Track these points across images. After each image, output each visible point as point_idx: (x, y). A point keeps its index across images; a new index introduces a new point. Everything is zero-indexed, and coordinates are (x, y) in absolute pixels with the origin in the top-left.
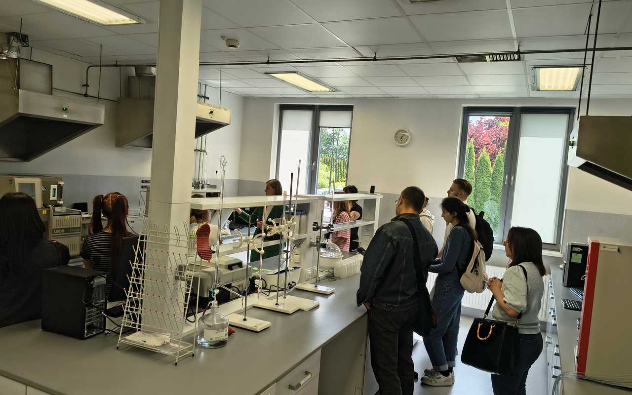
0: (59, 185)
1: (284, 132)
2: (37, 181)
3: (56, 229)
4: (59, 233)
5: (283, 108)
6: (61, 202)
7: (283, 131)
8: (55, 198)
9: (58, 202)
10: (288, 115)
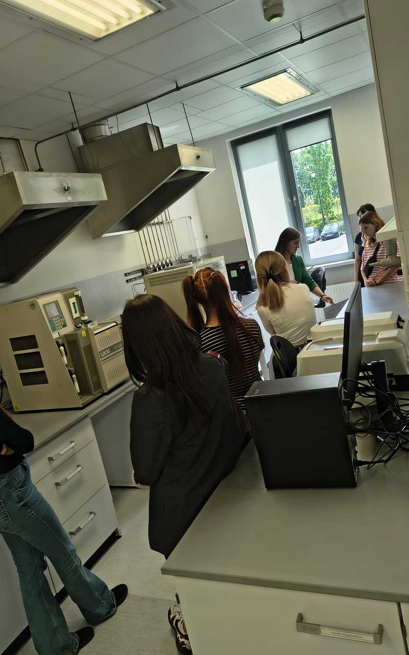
0: (77, 297)
1: (245, 173)
2: (58, 297)
3: (102, 351)
4: (106, 355)
5: (236, 144)
6: (86, 318)
7: (243, 172)
8: (78, 315)
9: (82, 318)
10: (244, 150)
